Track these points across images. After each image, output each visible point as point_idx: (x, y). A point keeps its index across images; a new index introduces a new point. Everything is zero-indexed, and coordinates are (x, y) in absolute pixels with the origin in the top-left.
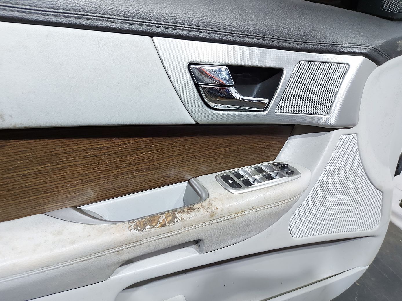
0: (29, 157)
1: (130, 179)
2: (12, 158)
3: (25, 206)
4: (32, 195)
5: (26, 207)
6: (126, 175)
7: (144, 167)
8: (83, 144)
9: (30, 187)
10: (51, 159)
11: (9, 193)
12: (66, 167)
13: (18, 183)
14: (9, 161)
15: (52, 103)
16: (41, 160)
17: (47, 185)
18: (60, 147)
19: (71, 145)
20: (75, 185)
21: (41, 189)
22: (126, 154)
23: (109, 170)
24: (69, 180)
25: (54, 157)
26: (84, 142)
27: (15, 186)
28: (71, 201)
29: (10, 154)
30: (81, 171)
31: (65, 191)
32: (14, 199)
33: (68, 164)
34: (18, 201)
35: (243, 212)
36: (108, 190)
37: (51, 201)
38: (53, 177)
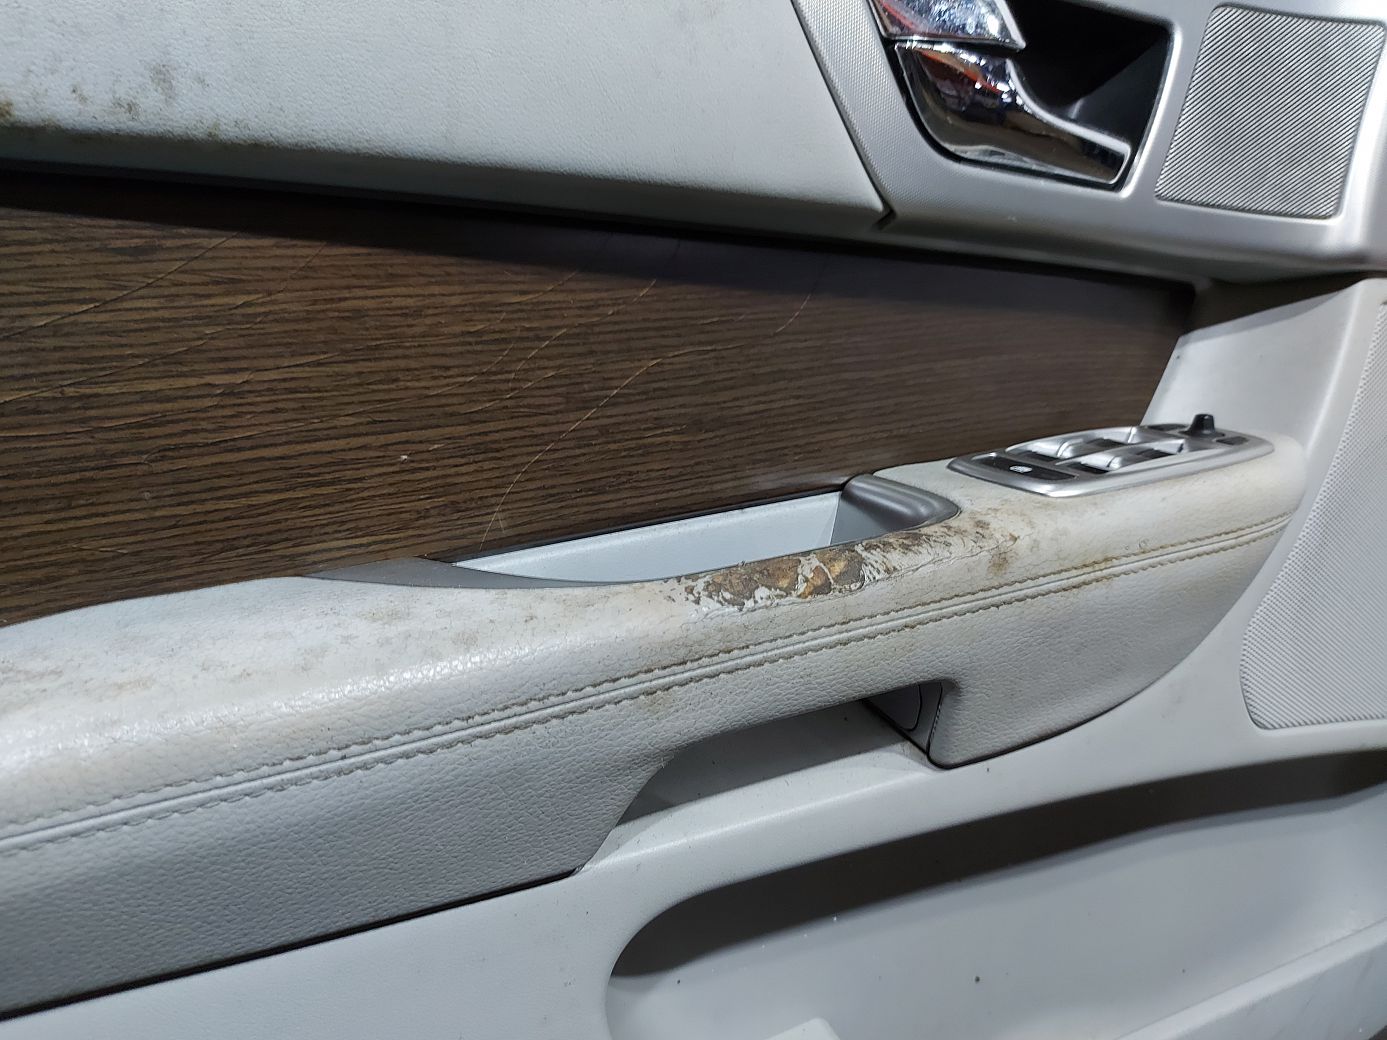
0: (250, 310)
1: (632, 456)
2: (182, 311)
3: (230, 535)
4: (255, 487)
5: (234, 539)
6: (619, 436)
7: (683, 411)
8: (461, 283)
9: (252, 448)
10: (335, 331)
11: (166, 466)
12: (394, 375)
13: (204, 425)
14: (170, 320)
15: (365, 41)
16: (296, 331)
17: (317, 446)
18: (372, 282)
19: (411, 281)
20: (427, 461)
21: (293, 462)
22: (615, 347)
23: (556, 408)
24: (404, 436)
25: (347, 323)
26: (464, 274)
27: (190, 436)
28: (411, 532)
29: (174, 290)
30: (450, 401)
31: (390, 485)
32: (185, 499)
33: (402, 363)
34: (199, 508)
35: (1109, 564)
36: (553, 495)
37: (334, 523)
38: (342, 413)
